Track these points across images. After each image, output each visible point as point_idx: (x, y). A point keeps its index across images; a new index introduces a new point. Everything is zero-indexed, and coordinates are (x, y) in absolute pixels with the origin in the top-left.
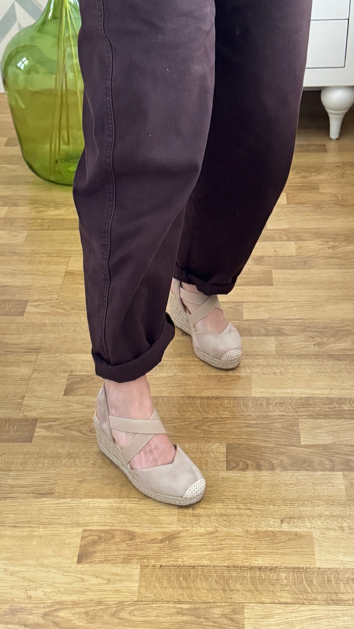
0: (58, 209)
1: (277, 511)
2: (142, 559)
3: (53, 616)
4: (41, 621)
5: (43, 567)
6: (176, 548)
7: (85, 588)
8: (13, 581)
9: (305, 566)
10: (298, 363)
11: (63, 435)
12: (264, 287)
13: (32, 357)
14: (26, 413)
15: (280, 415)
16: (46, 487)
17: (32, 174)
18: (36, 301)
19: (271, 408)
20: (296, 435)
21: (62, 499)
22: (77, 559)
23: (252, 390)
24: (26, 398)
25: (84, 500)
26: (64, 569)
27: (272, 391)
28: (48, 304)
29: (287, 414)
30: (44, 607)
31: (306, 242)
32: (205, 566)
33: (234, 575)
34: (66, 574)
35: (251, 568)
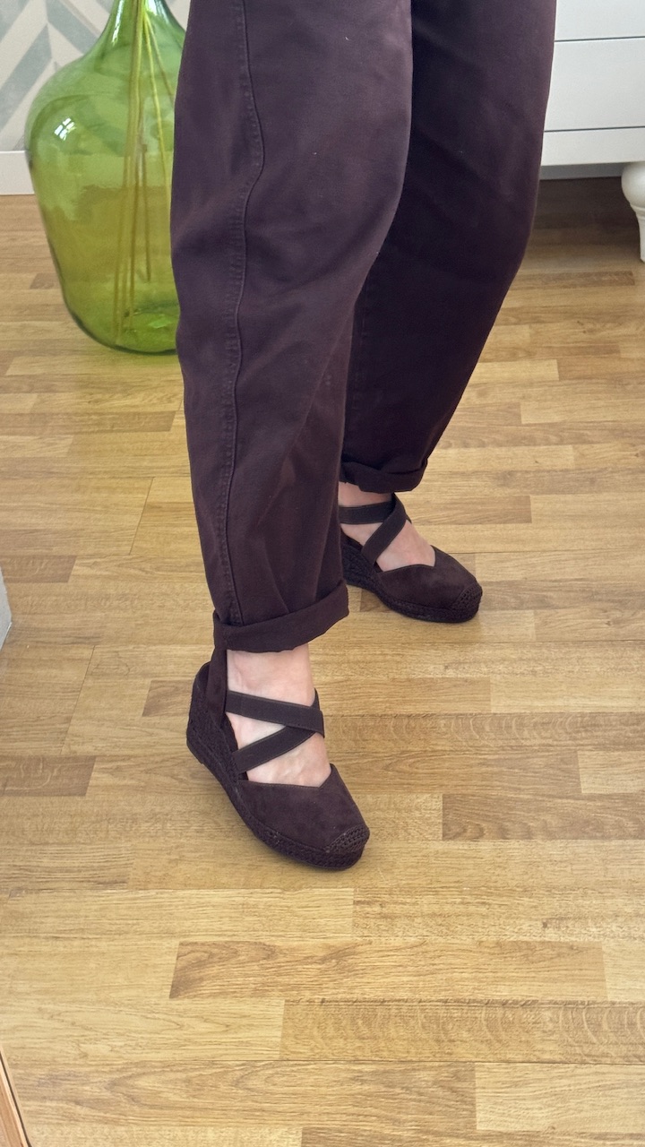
0: (129, 395)
1: (535, 907)
2: (287, 990)
3: (127, 1086)
4: (106, 1095)
5: (108, 1005)
6: (349, 971)
7: (185, 1040)
8: (55, 1028)
9: (586, 999)
10: (578, 654)
11: (143, 784)
12: (514, 525)
13: (86, 653)
14: (74, 748)
15: (544, 745)
16: (112, 871)
17: (82, 335)
18: (91, 556)
19: (526, 733)
20: (572, 778)
21: (140, 892)
22: (169, 991)
23: (492, 703)
24: (73, 721)
25: (180, 893)
26: (148, 1007)
27: (529, 703)
28: (113, 561)
29: (555, 743)
30: (111, 1072)
31: (595, 445)
32: (403, 1000)
33: (456, 1015)
34: (149, 1016)
35: (488, 1004)
